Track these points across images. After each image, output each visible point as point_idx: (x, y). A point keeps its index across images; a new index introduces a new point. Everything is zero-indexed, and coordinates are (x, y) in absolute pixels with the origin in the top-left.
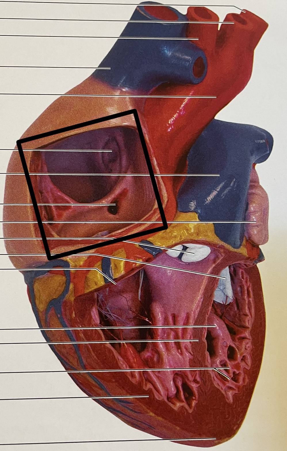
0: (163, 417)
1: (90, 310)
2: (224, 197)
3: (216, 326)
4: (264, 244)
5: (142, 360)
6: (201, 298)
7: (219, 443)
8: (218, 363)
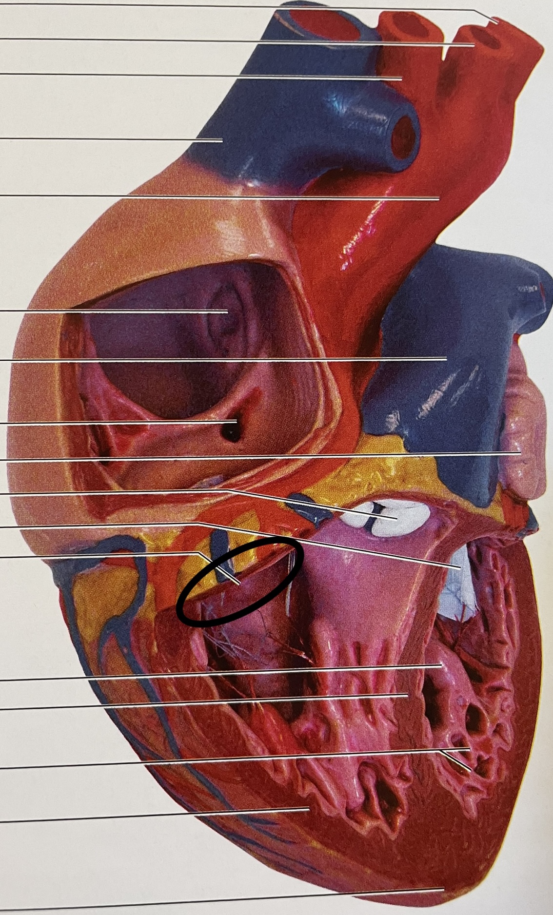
0: (338, 851)
1: (188, 639)
2: (456, 403)
3: (443, 665)
4: (537, 498)
5: (295, 736)
6: (413, 608)
7: (451, 898)
8: (447, 741)
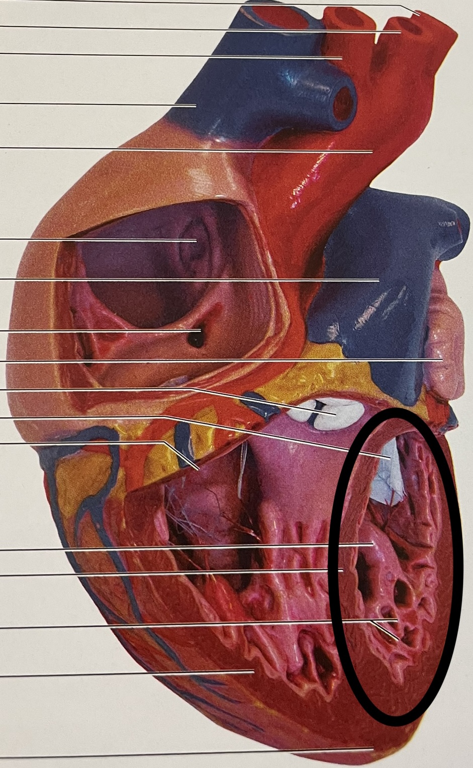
0: (279, 710)
1: (152, 517)
2: (386, 317)
3: (374, 544)
4: (457, 398)
5: (243, 606)
6: (349, 493)
7: (380, 757)
8: (377, 612)
